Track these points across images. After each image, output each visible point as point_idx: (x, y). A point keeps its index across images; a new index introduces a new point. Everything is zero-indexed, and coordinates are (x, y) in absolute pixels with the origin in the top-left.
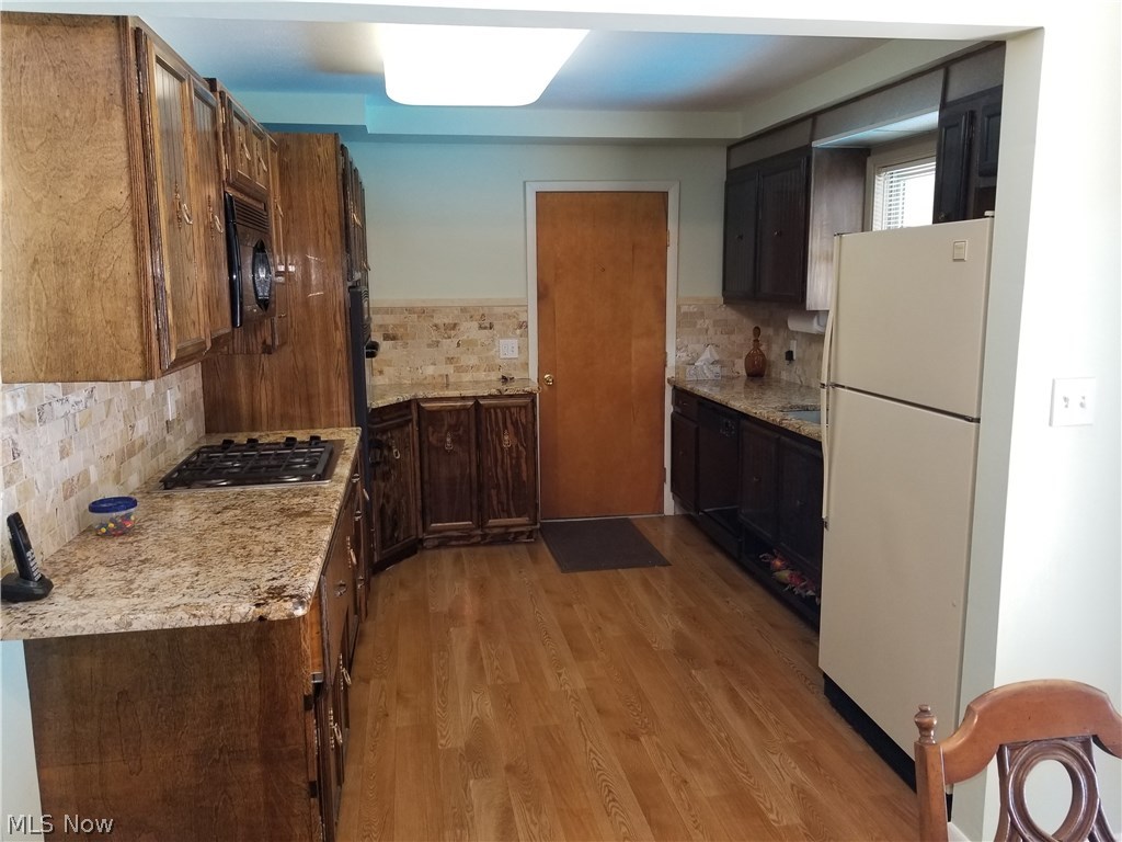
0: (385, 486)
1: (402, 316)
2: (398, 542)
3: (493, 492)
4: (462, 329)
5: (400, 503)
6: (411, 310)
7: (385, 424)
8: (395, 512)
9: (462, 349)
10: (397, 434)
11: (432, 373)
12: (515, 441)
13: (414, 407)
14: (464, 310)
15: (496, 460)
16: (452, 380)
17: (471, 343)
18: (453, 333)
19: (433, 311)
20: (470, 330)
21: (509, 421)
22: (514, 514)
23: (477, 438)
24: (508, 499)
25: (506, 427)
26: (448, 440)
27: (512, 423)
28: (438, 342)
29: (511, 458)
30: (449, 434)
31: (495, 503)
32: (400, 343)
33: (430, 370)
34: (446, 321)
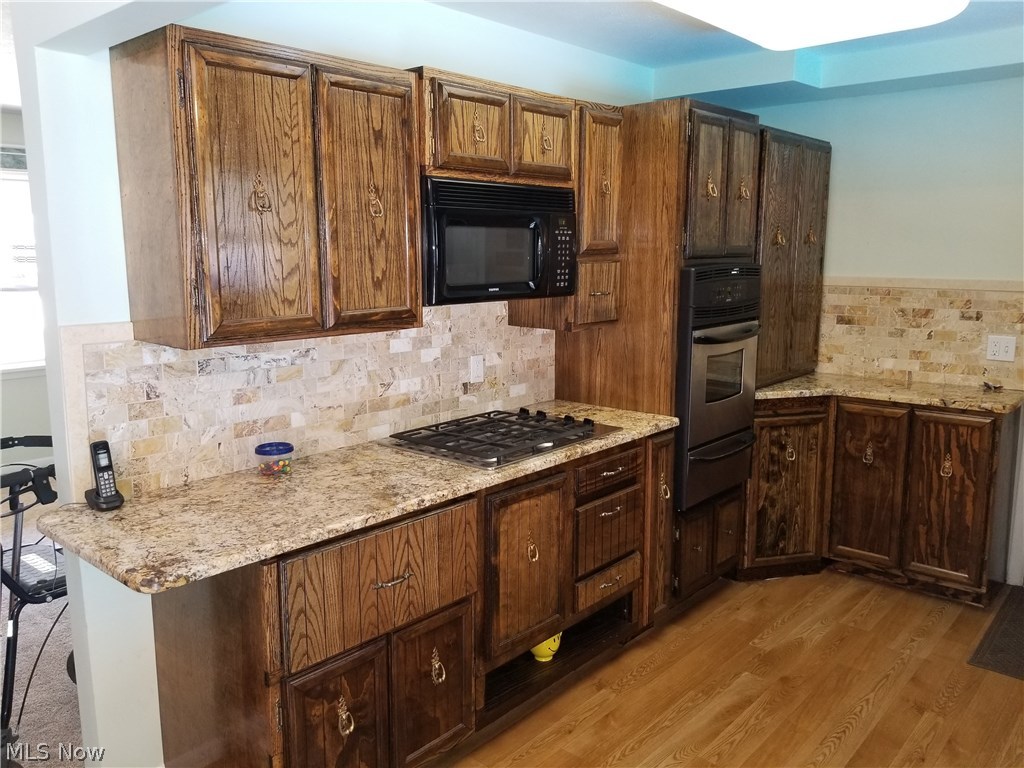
0: (770, 488)
1: (862, 297)
2: (783, 553)
3: (922, 529)
4: (937, 317)
5: (792, 510)
6: (873, 291)
7: (776, 419)
8: (783, 519)
9: (934, 342)
10: (797, 432)
11: (891, 368)
12: (960, 472)
13: (833, 404)
14: (942, 294)
15: (930, 490)
16: (915, 378)
17: (948, 336)
18: (924, 321)
19: (902, 292)
20: (948, 319)
21: (954, 444)
22: (947, 564)
23: (907, 455)
24: (941, 545)
25: (948, 449)
26: (869, 451)
27: (958, 447)
28: (903, 331)
29: (952, 492)
30: (870, 444)
31: (923, 543)
32: (855, 328)
33: (889, 364)
34: (917, 306)
